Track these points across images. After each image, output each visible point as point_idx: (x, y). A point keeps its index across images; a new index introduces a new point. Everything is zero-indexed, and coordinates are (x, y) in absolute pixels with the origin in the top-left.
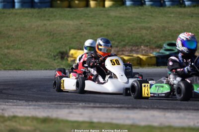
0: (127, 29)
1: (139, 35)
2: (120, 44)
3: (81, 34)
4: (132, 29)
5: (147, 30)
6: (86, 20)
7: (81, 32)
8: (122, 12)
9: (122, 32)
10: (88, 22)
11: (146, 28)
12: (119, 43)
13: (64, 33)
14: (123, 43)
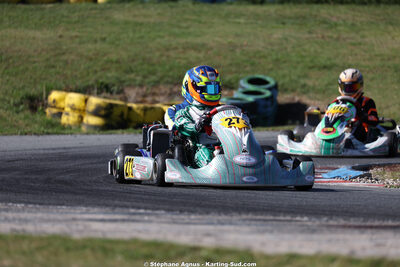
0: (158, 50)
1: (184, 62)
2: (147, 80)
3: (65, 57)
4: (168, 50)
5: (200, 51)
6: (67, 30)
7: (64, 54)
8: (137, 13)
9: (148, 56)
10: (74, 34)
11: (196, 48)
12: (145, 77)
13: (29, 56)
14: (153, 78)
